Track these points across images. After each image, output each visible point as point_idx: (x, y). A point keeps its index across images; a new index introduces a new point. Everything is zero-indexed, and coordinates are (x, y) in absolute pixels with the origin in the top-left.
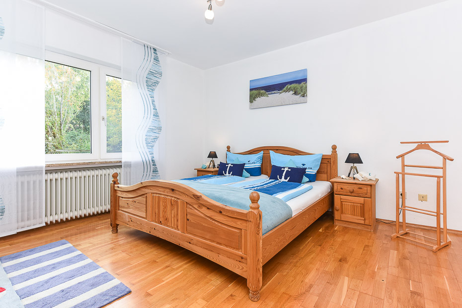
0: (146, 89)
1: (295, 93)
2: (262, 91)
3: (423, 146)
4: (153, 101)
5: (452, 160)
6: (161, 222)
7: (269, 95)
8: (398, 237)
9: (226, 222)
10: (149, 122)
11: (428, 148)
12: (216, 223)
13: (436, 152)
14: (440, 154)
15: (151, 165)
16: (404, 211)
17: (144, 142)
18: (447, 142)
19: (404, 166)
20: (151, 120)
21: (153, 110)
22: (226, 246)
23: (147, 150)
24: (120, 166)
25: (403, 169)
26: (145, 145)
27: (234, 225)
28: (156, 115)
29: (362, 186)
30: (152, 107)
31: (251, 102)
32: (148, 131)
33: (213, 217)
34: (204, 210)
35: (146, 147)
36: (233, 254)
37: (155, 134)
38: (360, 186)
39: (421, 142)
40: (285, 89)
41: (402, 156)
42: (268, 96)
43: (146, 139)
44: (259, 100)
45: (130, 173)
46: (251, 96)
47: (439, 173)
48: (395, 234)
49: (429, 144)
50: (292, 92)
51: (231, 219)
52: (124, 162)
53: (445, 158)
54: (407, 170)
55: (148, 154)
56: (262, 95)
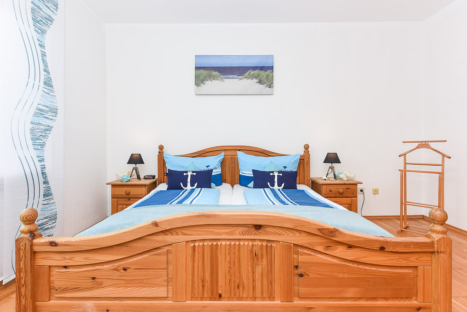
0: (32, 27)
1: (260, 82)
2: (214, 73)
3: (424, 145)
4: (44, 55)
5: (450, 158)
6: (220, 296)
7: (225, 80)
8: (402, 231)
9: (388, 262)
10: (36, 97)
11: (428, 147)
12: (367, 268)
13: (435, 151)
14: (439, 152)
15: (41, 183)
16: (405, 205)
17: (29, 136)
18: (446, 141)
19: (406, 164)
20: (40, 92)
21: (43, 73)
22: (386, 299)
23: (34, 153)
25: (405, 167)
26: (30, 142)
27: (404, 263)
28: (48, 83)
29: (349, 186)
30: (42, 67)
31: (197, 84)
32: (35, 115)
33: (361, 260)
34: (340, 251)
35: (31, 147)
36: (401, 307)
37: (46, 120)
38: (348, 186)
39: (422, 142)
40: (247, 74)
41: (405, 155)
42: (223, 81)
43: (32, 131)
44: (211, 85)
46: (197, 77)
47: (439, 169)
48: (399, 229)
49: (429, 143)
50: (255, 80)
51: (397, 256)
53: (444, 156)
54: (409, 167)
55: (36, 160)
56: (214, 78)
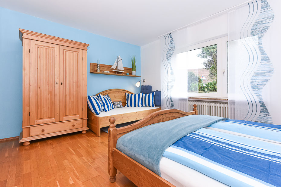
10: (256, 67)
17: (250, 86)
23: (253, 93)
24: (227, 103)
32: (254, 76)
35: (252, 90)
37: (264, 77)
43: (251, 83)
45: (234, 109)
52: (230, 101)
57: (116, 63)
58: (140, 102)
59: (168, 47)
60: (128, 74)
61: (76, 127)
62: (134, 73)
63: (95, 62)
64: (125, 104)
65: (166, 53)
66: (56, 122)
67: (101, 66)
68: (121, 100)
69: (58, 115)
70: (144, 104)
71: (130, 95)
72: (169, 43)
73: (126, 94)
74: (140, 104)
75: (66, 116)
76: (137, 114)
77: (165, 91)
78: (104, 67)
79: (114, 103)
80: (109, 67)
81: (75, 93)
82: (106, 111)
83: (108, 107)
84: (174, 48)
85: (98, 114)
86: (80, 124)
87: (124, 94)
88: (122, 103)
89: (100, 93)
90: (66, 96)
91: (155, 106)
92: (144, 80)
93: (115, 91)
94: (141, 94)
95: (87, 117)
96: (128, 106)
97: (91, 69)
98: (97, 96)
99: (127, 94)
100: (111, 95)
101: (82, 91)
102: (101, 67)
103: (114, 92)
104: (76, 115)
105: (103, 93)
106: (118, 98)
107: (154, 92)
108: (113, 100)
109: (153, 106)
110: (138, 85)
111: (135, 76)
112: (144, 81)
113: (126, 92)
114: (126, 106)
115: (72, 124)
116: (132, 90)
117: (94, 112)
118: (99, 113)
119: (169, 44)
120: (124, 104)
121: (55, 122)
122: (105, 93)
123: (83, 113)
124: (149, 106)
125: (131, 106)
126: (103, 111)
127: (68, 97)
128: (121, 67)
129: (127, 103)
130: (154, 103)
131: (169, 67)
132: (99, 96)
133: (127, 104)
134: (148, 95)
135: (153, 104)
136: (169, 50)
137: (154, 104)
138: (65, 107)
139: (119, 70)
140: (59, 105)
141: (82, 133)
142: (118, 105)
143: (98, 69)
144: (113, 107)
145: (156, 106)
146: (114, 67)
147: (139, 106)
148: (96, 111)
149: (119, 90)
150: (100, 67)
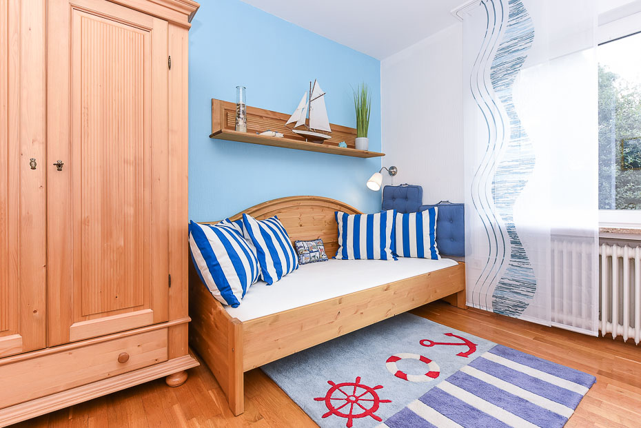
57: (303, 104)
58: (388, 241)
59: (499, 38)
60: (343, 145)
61: (134, 362)
62: (362, 144)
63: (230, 98)
64: (334, 249)
65: (490, 63)
66: (30, 351)
67: (252, 114)
68: (321, 233)
69: (40, 314)
70: (400, 251)
71: (351, 218)
72: (505, 23)
73: (336, 214)
74: (388, 251)
75: (85, 317)
76: (391, 292)
77: (485, 205)
78: (261, 117)
79: (298, 245)
80: (280, 119)
81: (131, 211)
82: (268, 280)
83: (277, 264)
84: (530, 37)
85: (234, 303)
86: (159, 346)
87: (329, 215)
88: (324, 245)
89: (247, 210)
90: (84, 223)
91: (439, 256)
92: (392, 168)
93: (302, 203)
94: (390, 213)
95: (190, 315)
96: (345, 257)
97: (215, 121)
98: (238, 222)
99: (340, 215)
100: (288, 219)
101: (167, 199)
102: (254, 119)
103: (298, 207)
104: (136, 307)
105: (260, 210)
106: (310, 229)
107: (436, 209)
108: (294, 235)
109: (434, 257)
110: (376, 183)
111: (365, 155)
112: (392, 172)
113: (338, 208)
114: (340, 256)
115: (116, 355)
116: (353, 199)
117: (217, 293)
118: (239, 300)
119: (505, 28)
120: (330, 248)
121: (21, 351)
122: (266, 211)
123: (169, 297)
124: (421, 255)
125: (357, 256)
126: (260, 280)
127: (96, 229)
128: (321, 121)
129: (340, 242)
130: (435, 246)
131: (504, 114)
132: (242, 220)
133: (340, 250)
134: (412, 217)
135: (432, 248)
136: (505, 50)
137: (436, 249)
138: (81, 274)
139: (313, 130)
140: (46, 266)
141: (168, 386)
142: (312, 254)
143: (241, 122)
144: (297, 262)
145: (443, 255)
146: (298, 117)
147: (383, 257)
148: (224, 287)
149: (314, 199)
150: (249, 117)
